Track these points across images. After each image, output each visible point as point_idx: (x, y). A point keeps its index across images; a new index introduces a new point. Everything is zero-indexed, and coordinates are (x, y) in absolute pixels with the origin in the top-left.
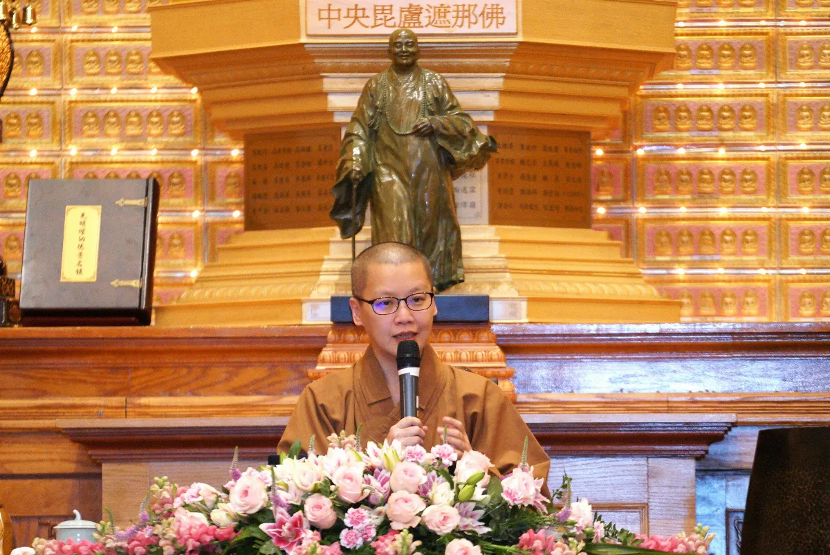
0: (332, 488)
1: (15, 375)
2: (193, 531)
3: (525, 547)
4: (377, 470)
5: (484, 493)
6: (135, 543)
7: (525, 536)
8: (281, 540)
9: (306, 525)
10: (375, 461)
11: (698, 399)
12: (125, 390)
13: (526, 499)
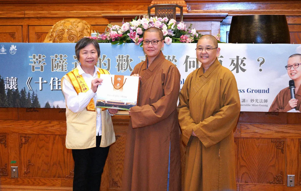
0: (142, 26)
1: (99, 7)
2: (114, 35)
3: (182, 38)
4: (152, 23)
5: (174, 27)
6: (104, 37)
7: (182, 36)
8: (132, 37)
9: (136, 34)
10: (152, 21)
11: (222, 11)
12: (118, 9)
13: (182, 29)
